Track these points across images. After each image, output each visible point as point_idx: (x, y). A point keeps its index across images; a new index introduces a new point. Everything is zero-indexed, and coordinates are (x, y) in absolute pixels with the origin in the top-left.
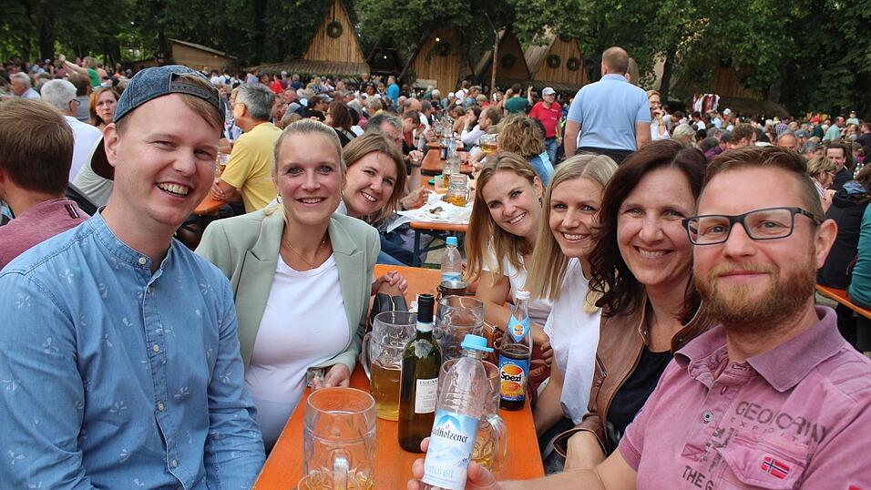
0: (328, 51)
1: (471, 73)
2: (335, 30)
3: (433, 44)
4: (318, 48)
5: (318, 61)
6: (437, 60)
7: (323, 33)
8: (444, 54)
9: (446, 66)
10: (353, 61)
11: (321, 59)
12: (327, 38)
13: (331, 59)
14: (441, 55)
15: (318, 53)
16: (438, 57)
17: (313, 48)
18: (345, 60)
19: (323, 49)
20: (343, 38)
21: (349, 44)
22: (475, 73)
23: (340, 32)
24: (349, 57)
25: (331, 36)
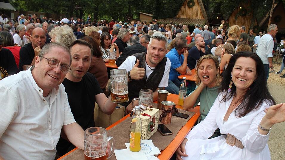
0: (187, 13)
1: (257, 25)
2: (191, 4)
3: (238, 11)
4: (183, 12)
5: (183, 18)
6: (240, 18)
7: (186, 5)
8: (244, 15)
9: (244, 21)
10: (198, 18)
11: (184, 17)
12: (187, 8)
13: (188, 17)
14: (242, 16)
15: (183, 14)
16: (241, 17)
17: (181, 12)
18: (195, 18)
19: (185, 13)
20: (195, 7)
21: (197, 10)
22: (259, 25)
23: (194, 5)
24: (197, 16)
25: (189, 7)
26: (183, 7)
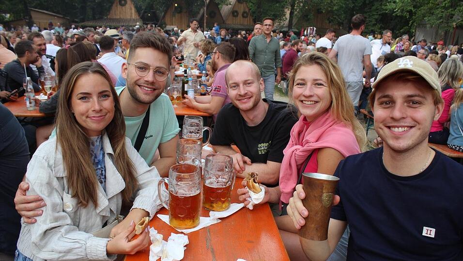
0: (120, 13)
2: (123, 2)
3: (174, 7)
4: (115, 11)
5: (115, 19)
6: (176, 16)
7: (117, 3)
8: (180, 12)
9: (181, 18)
10: (133, 17)
11: (117, 17)
12: (119, 6)
13: (122, 17)
14: (178, 13)
15: (115, 14)
17: (112, 11)
18: (129, 17)
19: (117, 12)
20: (127, 6)
21: (131, 9)
23: (126, 3)
24: (131, 16)
25: (121, 5)
26: (114, 5)
